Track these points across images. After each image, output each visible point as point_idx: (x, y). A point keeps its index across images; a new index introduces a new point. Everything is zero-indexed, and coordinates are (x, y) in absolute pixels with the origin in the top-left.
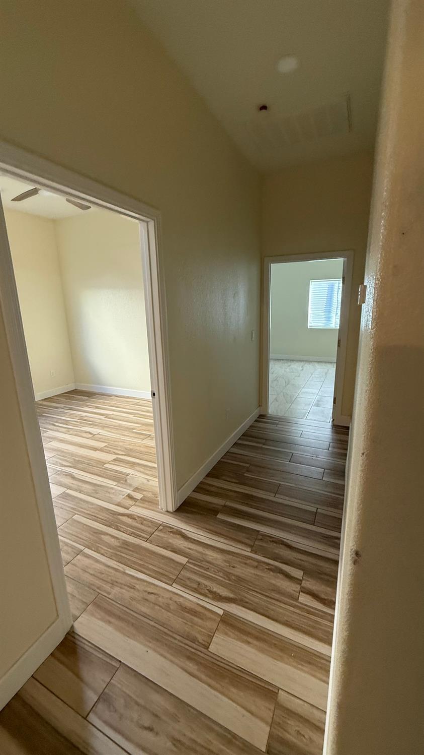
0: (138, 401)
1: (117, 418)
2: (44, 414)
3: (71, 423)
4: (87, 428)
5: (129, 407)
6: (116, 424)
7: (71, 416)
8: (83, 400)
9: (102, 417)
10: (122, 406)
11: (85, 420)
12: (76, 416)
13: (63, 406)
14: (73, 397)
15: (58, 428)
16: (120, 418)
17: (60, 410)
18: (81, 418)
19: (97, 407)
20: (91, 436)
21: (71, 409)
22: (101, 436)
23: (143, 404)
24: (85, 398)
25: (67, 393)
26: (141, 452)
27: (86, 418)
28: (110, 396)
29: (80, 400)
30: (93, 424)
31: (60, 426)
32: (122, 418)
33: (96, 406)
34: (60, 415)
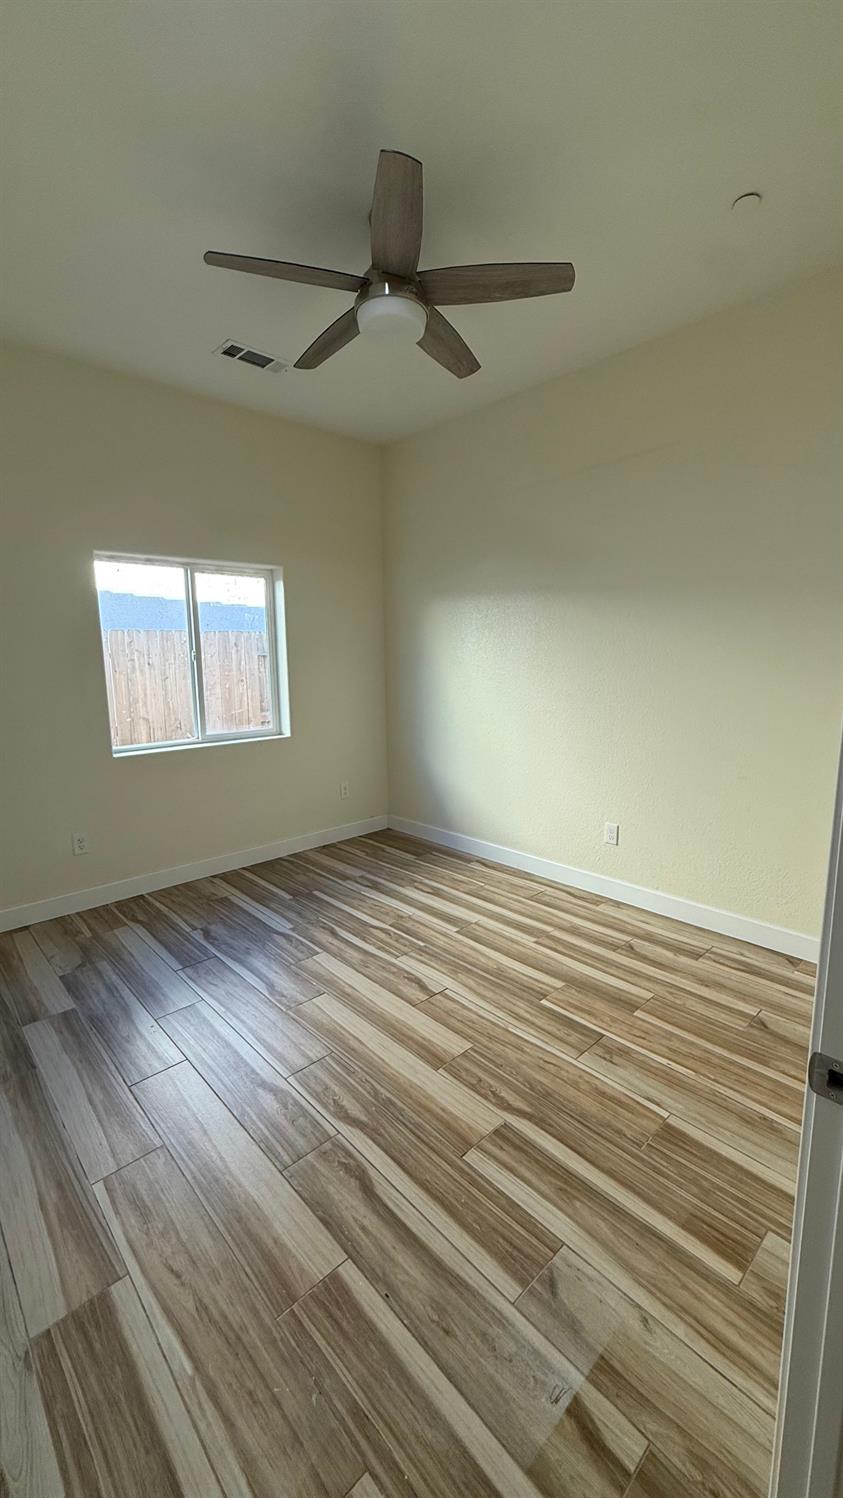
0: (543, 888)
1: (491, 937)
2: (315, 893)
3: (375, 937)
4: (413, 963)
5: (517, 906)
6: (492, 965)
7: (378, 911)
8: (405, 865)
9: (452, 930)
10: (502, 900)
11: (407, 931)
12: (387, 914)
13: (357, 873)
14: (383, 850)
15: (343, 946)
16: (500, 942)
17: (349, 884)
18: (399, 923)
19: (436, 893)
20: (423, 997)
21: (376, 887)
22: (451, 1005)
23: (553, 901)
24: (409, 857)
25: (369, 836)
26: (582, 1118)
27: (409, 925)
28: (467, 859)
29: (394, 862)
30: (429, 953)
31: (348, 943)
32: (505, 944)
33: (432, 887)
34: (348, 900)
